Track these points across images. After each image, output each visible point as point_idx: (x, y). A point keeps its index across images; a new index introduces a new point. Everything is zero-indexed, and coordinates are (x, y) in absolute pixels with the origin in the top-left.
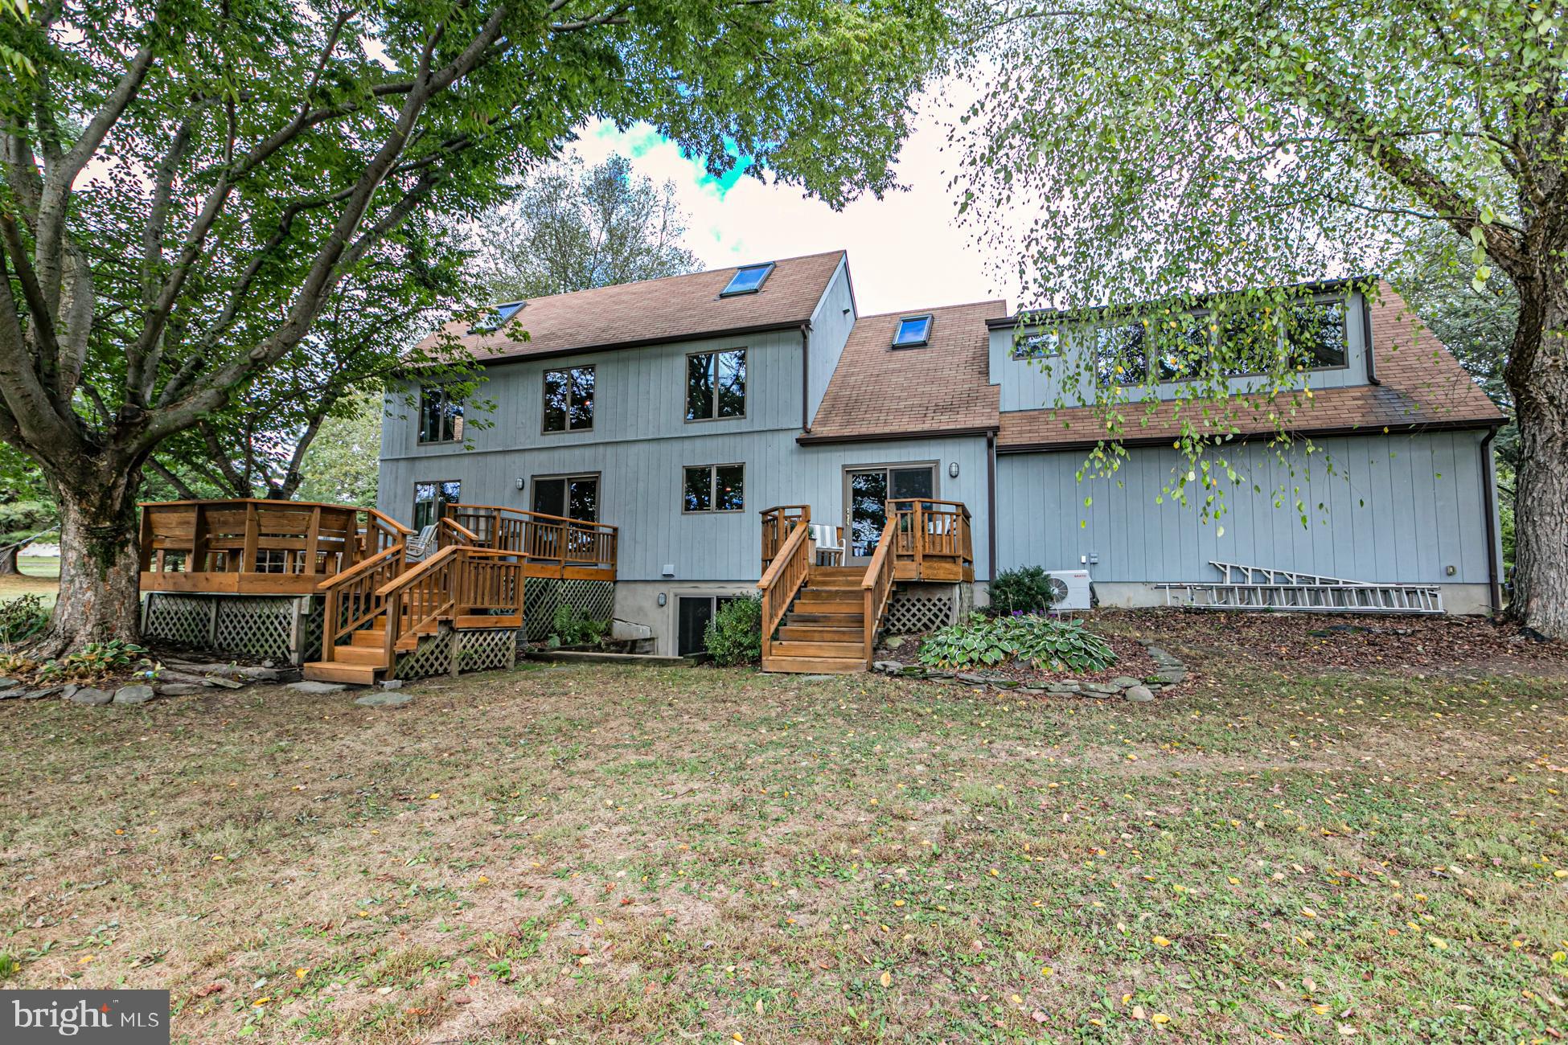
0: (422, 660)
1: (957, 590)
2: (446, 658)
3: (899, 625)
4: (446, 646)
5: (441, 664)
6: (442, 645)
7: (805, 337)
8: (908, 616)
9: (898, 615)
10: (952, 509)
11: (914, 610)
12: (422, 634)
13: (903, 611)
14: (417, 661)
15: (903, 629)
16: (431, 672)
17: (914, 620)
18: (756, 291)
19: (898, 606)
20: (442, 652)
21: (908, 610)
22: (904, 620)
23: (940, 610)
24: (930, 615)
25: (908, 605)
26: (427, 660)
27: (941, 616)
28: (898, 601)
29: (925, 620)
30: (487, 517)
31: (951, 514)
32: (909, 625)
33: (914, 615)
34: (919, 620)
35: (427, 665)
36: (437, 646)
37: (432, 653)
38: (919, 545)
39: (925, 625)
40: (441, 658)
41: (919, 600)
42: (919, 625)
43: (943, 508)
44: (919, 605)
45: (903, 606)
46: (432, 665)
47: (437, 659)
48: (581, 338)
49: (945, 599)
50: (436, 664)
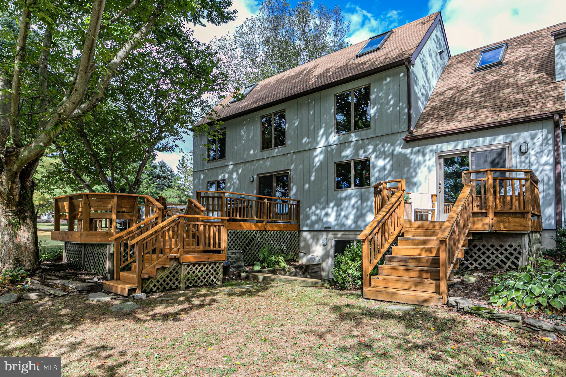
0: (161, 281)
1: (526, 238)
2: (177, 279)
3: (475, 264)
4: (177, 272)
5: (174, 283)
6: (174, 272)
7: (408, 70)
8: (484, 257)
9: (475, 256)
10: (522, 175)
11: (488, 253)
12: (159, 267)
13: (479, 253)
14: (158, 282)
15: (480, 268)
16: (168, 287)
17: (488, 261)
18: (378, 49)
19: (475, 250)
20: (174, 276)
21: (484, 253)
22: (480, 260)
23: (511, 254)
24: (502, 257)
25: (483, 249)
26: (164, 281)
27: (512, 258)
28: (475, 246)
29: (497, 261)
30: (218, 197)
31: (520, 179)
32: (484, 264)
33: (488, 257)
34: (493, 261)
35: (164, 284)
36: (171, 273)
37: (168, 277)
38: (491, 203)
39: (497, 264)
40: (174, 280)
41: (492, 246)
42: (493, 264)
43: (514, 175)
44: (492, 250)
45: (479, 250)
46: (168, 284)
47: (171, 280)
48: (279, 95)
49: (515, 245)
50: (171, 283)
